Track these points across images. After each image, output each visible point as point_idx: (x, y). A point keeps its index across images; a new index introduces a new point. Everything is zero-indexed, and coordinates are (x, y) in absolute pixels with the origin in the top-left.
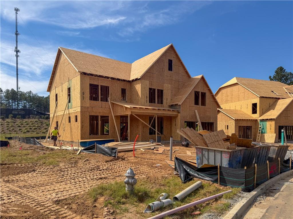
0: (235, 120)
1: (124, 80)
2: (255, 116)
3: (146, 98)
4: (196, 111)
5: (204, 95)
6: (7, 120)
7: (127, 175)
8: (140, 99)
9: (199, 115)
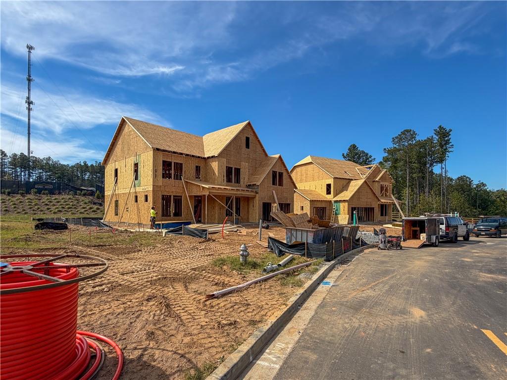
0: (310, 201)
1: (199, 157)
2: (330, 197)
3: (223, 177)
4: (274, 192)
5: (281, 175)
6: (29, 196)
7: (242, 249)
8: (216, 178)
9: (277, 195)
